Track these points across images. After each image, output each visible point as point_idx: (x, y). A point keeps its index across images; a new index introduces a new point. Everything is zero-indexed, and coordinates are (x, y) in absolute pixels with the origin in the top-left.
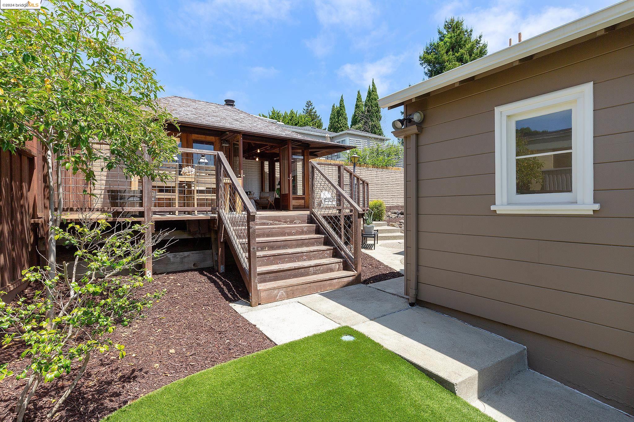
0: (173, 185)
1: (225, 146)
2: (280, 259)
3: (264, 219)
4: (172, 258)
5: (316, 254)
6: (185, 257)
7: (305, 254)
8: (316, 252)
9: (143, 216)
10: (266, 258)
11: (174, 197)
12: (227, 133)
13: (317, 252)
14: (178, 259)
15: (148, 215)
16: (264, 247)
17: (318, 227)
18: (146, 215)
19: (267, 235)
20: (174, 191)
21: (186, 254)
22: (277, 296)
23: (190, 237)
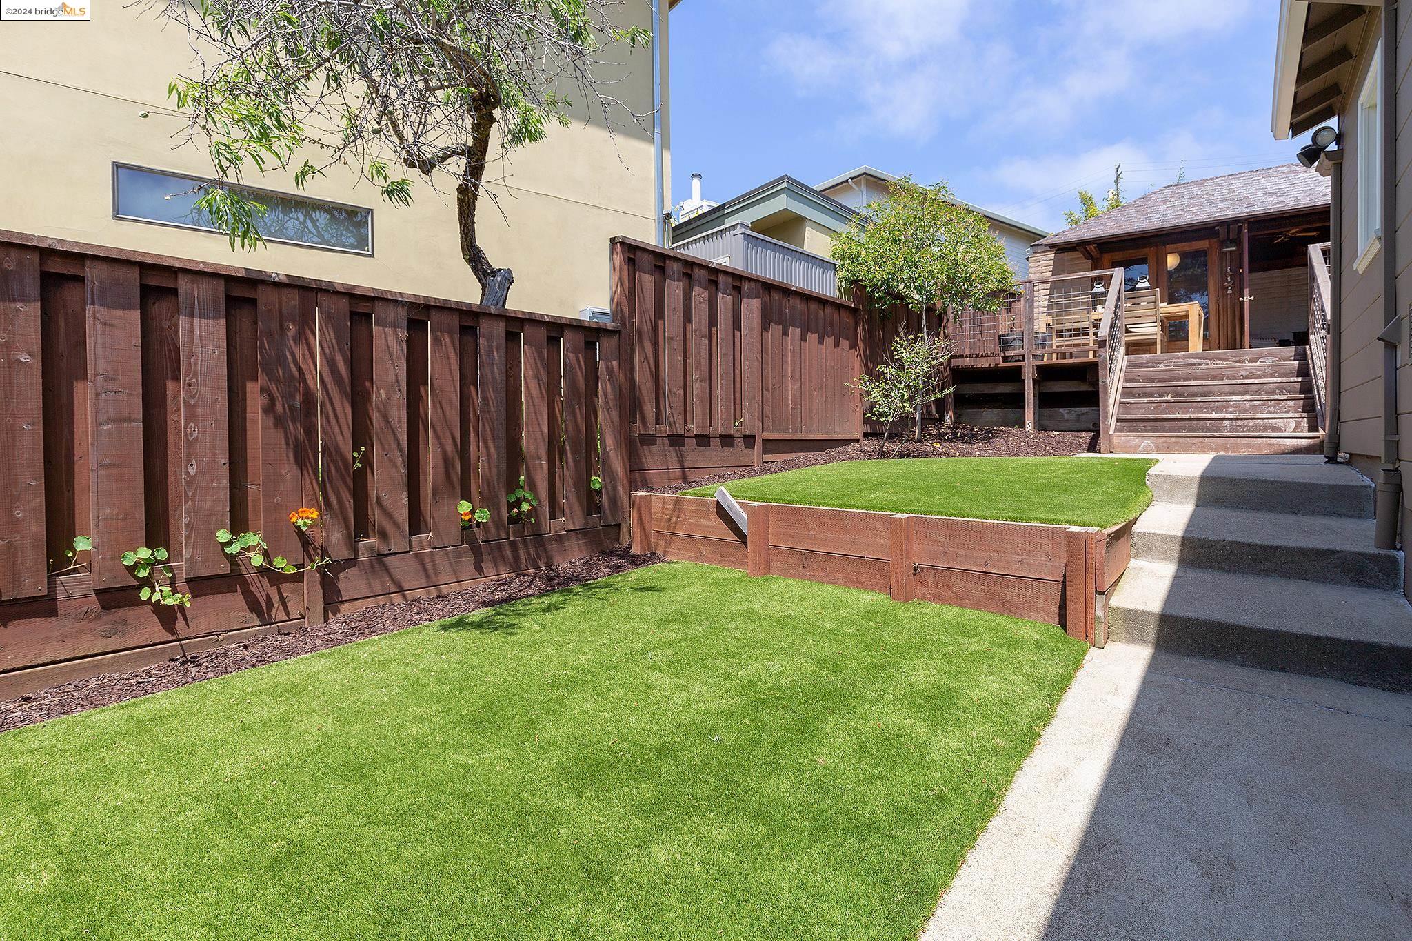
0: (1085, 324)
1: (1231, 251)
2: (1180, 408)
3: (1192, 358)
4: (1066, 415)
5: (1259, 405)
6: (1083, 414)
7: (1232, 403)
8: (1259, 402)
9: (1024, 360)
10: (1154, 405)
11: (1087, 342)
12: (1216, 228)
13: (1262, 402)
14: (1073, 417)
15: (1029, 359)
16: (1165, 393)
17: (1303, 367)
18: (1026, 359)
19: (1184, 379)
20: (1087, 334)
21: (1084, 410)
22: (1140, 446)
23: (1090, 389)
